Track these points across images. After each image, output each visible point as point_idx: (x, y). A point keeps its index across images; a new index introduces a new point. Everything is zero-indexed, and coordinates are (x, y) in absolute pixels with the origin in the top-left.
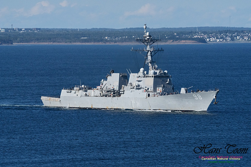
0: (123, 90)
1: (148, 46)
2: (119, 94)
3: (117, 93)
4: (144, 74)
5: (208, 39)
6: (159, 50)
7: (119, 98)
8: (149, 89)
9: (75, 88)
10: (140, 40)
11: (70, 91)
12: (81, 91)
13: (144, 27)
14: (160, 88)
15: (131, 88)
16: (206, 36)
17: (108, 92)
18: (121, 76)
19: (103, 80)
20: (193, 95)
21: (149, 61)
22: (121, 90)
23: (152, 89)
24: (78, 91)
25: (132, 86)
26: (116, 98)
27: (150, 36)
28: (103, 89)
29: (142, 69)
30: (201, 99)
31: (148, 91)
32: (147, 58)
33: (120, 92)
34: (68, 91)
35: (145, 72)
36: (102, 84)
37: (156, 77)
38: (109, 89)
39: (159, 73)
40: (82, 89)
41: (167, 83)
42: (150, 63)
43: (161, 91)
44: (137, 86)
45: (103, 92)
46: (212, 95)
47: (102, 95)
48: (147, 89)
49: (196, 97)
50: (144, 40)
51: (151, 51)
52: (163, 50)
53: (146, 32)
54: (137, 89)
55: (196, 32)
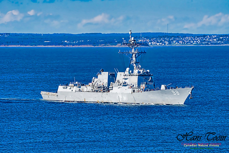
0: (111, 87)
1: (133, 49)
2: (108, 90)
3: (106, 89)
4: (129, 73)
5: (150, 43)
6: (142, 52)
7: (108, 93)
8: (134, 86)
9: (70, 85)
10: (126, 44)
11: (66, 87)
12: (75, 87)
13: (130, 33)
14: (143, 85)
15: (119, 85)
16: (148, 40)
17: (99, 88)
18: (109, 74)
19: (94, 78)
20: (172, 91)
21: (134, 62)
22: (110, 87)
23: (137, 85)
24: (73, 87)
25: (119, 83)
26: (106, 93)
27: (134, 41)
28: (94, 85)
29: (128, 69)
30: (179, 94)
31: (133, 87)
32: (132, 60)
33: (109, 88)
34: (64, 87)
35: (131, 71)
36: (93, 81)
37: (140, 75)
38: (99, 86)
39: (142, 72)
40: (77, 85)
41: (149, 80)
42: (135, 63)
43: (145, 87)
44: (123, 83)
45: (95, 88)
46: (187, 91)
47: (93, 91)
48: (132, 85)
49: (174, 92)
50: (130, 44)
51: (135, 53)
52: (146, 53)
53: (131, 37)
54: (123, 86)
55: (140, 37)
